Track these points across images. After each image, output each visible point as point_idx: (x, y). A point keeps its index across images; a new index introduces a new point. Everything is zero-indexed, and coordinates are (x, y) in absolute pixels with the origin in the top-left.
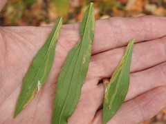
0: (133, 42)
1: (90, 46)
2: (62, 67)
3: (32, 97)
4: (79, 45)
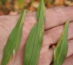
0: (68, 21)
1: (43, 26)
2: (27, 40)
3: (10, 60)
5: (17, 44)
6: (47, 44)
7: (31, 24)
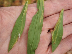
0: (63, 10)
1: (43, 14)
2: (30, 25)
3: (16, 41)
4: (37, 13)
5: (22, 29)
6: (46, 29)
7: (32, 13)
